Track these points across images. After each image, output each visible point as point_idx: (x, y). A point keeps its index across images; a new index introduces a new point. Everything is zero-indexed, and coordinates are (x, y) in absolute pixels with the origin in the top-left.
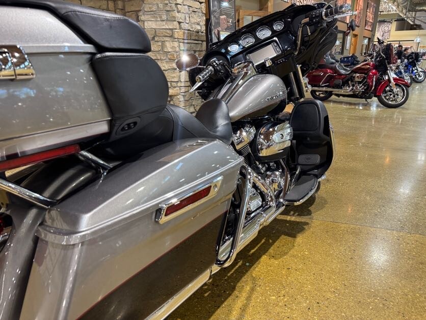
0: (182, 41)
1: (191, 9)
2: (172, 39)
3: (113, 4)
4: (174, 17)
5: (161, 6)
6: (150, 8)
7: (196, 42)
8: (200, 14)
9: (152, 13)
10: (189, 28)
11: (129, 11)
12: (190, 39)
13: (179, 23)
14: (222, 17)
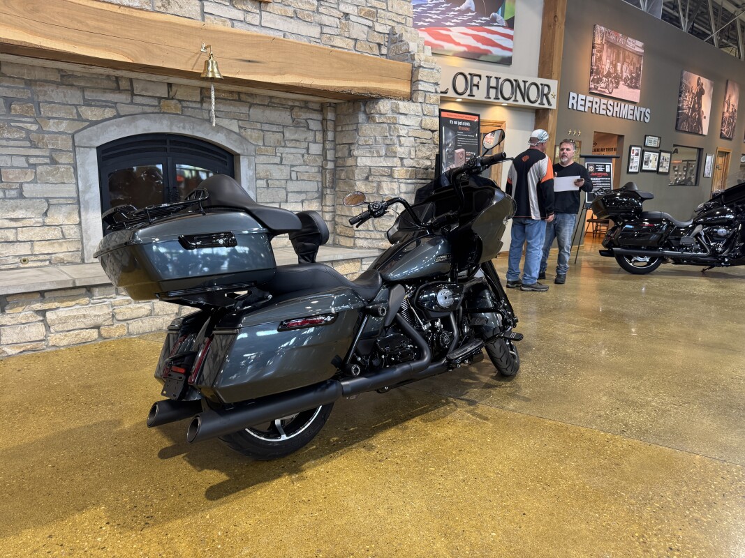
0: (404, 181)
1: (418, 141)
2: (390, 179)
3: (321, 136)
4: (395, 153)
5: (379, 139)
6: (366, 141)
7: (423, 181)
8: (431, 146)
9: (368, 147)
10: (415, 164)
11: (340, 143)
12: (415, 179)
13: (402, 159)
14: (457, 151)
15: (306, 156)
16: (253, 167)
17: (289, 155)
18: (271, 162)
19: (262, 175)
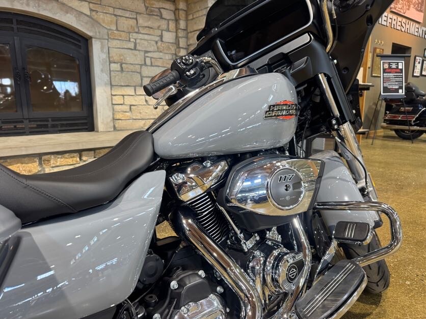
15: (159, 43)
16: (106, 50)
17: (143, 41)
18: (125, 47)
19: (116, 58)
